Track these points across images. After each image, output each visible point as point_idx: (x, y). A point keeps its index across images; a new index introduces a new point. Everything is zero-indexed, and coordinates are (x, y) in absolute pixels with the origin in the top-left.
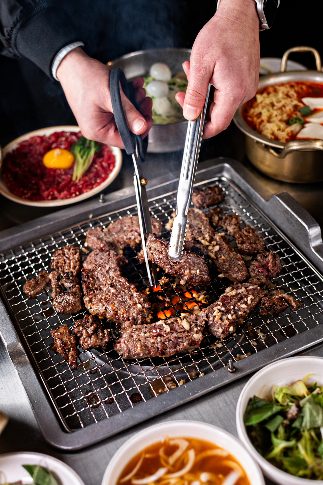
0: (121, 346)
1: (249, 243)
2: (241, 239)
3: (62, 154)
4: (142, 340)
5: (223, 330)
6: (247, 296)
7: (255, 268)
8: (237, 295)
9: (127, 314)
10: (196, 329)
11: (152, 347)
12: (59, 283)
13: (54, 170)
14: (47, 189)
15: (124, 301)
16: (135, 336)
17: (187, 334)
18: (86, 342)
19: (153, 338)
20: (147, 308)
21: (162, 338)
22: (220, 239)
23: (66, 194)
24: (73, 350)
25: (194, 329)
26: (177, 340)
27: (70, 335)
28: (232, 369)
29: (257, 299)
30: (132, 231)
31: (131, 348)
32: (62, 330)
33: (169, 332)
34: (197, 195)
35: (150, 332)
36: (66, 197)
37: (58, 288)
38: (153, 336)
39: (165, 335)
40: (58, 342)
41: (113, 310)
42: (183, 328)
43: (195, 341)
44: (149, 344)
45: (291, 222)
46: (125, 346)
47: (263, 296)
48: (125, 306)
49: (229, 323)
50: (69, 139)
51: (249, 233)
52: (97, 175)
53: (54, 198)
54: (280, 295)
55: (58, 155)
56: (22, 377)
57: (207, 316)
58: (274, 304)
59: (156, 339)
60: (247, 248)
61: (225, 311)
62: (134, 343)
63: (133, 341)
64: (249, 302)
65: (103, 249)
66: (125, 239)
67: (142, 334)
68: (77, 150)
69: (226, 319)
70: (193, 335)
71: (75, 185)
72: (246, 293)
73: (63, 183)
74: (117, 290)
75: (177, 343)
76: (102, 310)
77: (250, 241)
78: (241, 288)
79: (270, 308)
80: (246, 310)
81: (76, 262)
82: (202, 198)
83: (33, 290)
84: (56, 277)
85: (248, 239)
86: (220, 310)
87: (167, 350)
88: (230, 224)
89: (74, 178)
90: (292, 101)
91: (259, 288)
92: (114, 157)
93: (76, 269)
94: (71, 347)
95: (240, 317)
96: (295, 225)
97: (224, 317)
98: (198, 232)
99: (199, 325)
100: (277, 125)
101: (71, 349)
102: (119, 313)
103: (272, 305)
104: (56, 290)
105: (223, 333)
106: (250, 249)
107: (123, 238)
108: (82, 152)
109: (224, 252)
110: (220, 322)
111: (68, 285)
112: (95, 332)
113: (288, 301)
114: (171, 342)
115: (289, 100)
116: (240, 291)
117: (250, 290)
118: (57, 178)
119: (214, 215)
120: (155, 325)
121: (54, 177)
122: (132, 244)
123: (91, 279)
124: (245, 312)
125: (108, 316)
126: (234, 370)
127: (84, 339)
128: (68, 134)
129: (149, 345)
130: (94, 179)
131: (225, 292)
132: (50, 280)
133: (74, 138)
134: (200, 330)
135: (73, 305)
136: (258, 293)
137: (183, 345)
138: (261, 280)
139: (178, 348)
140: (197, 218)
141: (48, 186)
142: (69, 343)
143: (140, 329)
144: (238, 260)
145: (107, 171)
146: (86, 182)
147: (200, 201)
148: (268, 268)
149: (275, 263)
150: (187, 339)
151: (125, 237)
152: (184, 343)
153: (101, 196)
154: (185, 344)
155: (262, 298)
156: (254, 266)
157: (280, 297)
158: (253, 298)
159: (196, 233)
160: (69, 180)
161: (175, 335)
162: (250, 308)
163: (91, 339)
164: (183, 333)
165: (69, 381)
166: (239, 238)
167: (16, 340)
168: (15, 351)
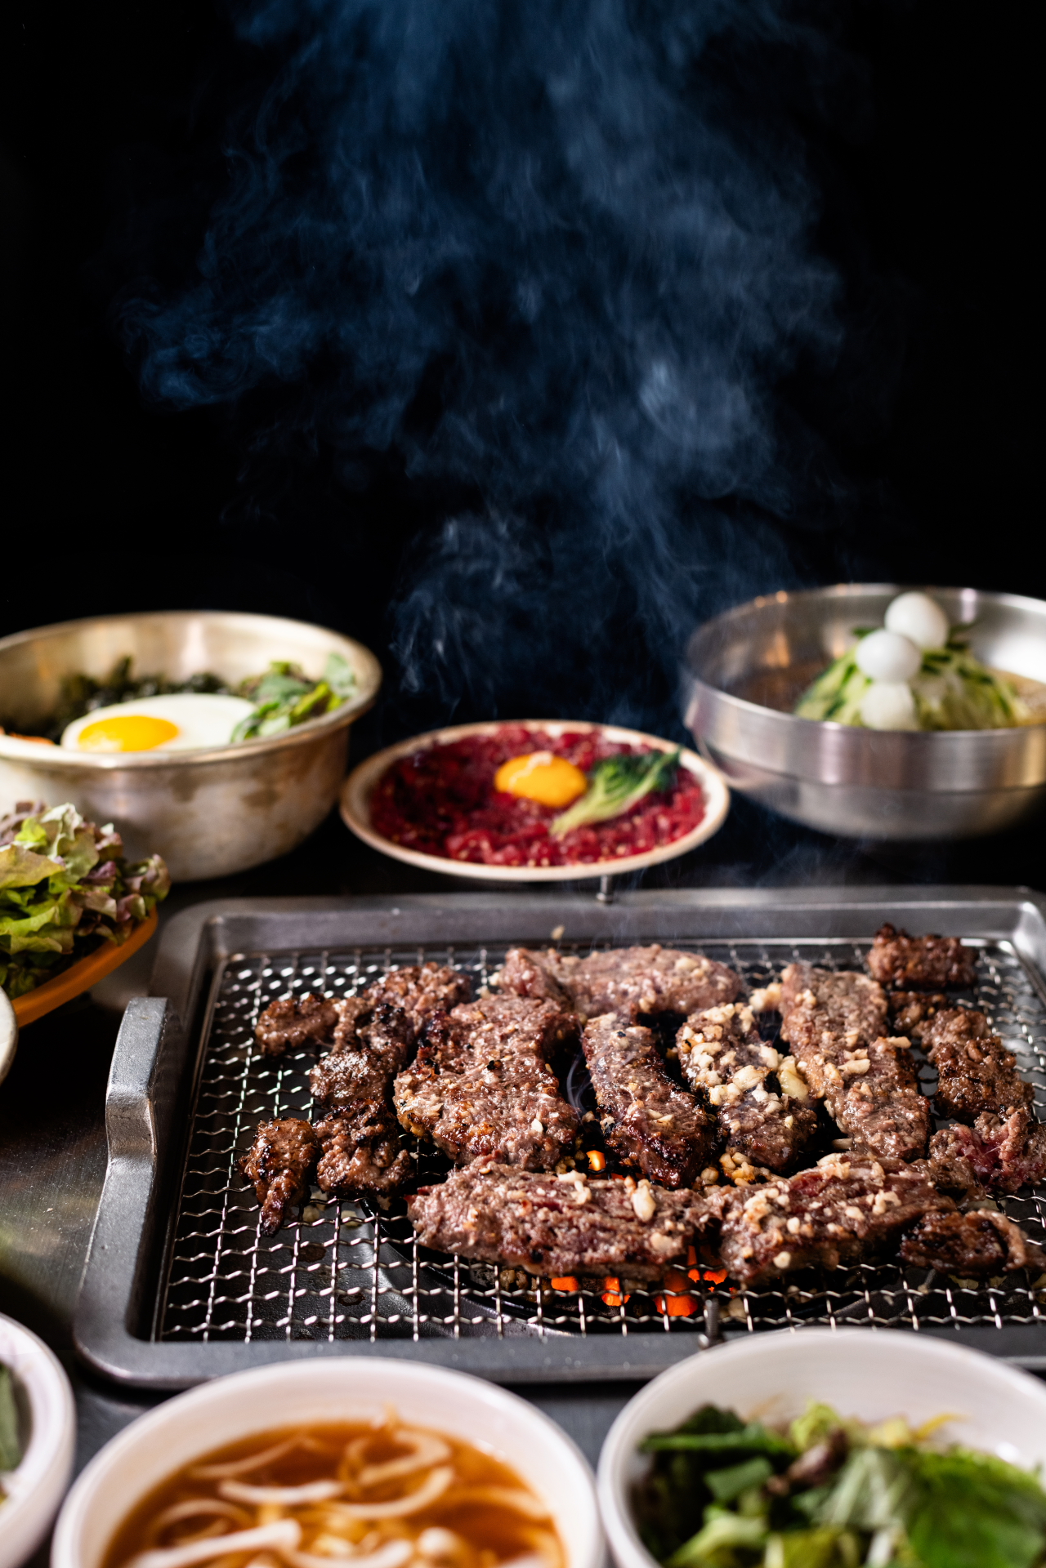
0: (424, 1203)
1: (969, 1078)
2: (950, 1063)
4: (492, 1204)
5: (755, 1252)
6: (878, 1192)
7: (952, 1139)
8: (850, 1180)
9: (493, 1139)
10: (668, 1224)
11: (512, 1228)
12: (359, 1031)
15: (502, 1108)
16: (478, 1189)
17: (633, 1228)
18: (334, 1167)
19: (527, 1207)
20: (559, 1142)
21: (552, 1215)
22: (887, 1050)
23: (510, 854)
24: (287, 1176)
25: (663, 1222)
26: (595, 1233)
27: (304, 1142)
28: (711, 1338)
29: (909, 1209)
30: (641, 975)
31: (447, 1215)
32: (291, 1127)
33: (580, 1206)
35: (527, 1191)
36: (507, 864)
37: (349, 1044)
38: (530, 1202)
39: (565, 1210)
40: (261, 1145)
41: (459, 1118)
42: (633, 1210)
43: (649, 1252)
44: (509, 1218)
46: (437, 1205)
47: (934, 1207)
48: (499, 1119)
49: (781, 1239)
51: (986, 1054)
52: (628, 839)
53: (476, 859)
54: (982, 1213)
55: (540, 767)
57: (726, 1208)
58: (955, 1235)
59: (534, 1212)
60: (957, 1093)
61: (787, 1208)
62: (467, 1203)
63: (467, 1198)
64: (877, 1208)
65: (528, 986)
66: (609, 991)
67: (501, 1189)
68: (604, 775)
69: (779, 1228)
70: (651, 1236)
71: (550, 844)
72: (880, 1184)
73: (520, 832)
74: (502, 1082)
75: (591, 1241)
76: (430, 1108)
77: (976, 1075)
78: (870, 1167)
79: (936, 1242)
80: (856, 1225)
81: (436, 1000)
82: (895, 953)
83: (277, 1030)
84: (356, 1012)
85: (974, 1070)
86: (770, 1201)
87: (552, 1249)
88: (943, 1029)
89: (554, 829)
91: (930, 1184)
92: (701, 816)
94: (285, 1168)
95: (826, 1239)
97: (775, 1222)
98: (831, 1022)
99: (687, 1220)
101: (286, 1172)
102: (472, 1128)
103: (949, 1238)
104: (342, 1048)
105: (750, 1260)
107: (605, 987)
108: (615, 782)
109: (876, 1080)
110: (754, 1228)
111: (379, 1042)
112: (369, 1144)
113: (1002, 1239)
114: (574, 1231)
116: (862, 1173)
117: (900, 1181)
118: (511, 820)
119: (914, 1005)
120: (552, 1180)
121: (506, 816)
123: (450, 1043)
124: (853, 1232)
125: (438, 1130)
127: (334, 1156)
129: (507, 1222)
130: (612, 843)
131: (815, 1165)
132: (337, 1016)
134: (681, 1233)
135: (358, 1085)
136: (919, 1195)
137: (607, 1251)
138: (951, 1174)
139: (589, 1255)
140: (852, 995)
142: (287, 1156)
143: (502, 1175)
144: (910, 1109)
145: (656, 836)
146: (585, 843)
147: (886, 961)
148: (996, 1154)
149: (1026, 1146)
150: (626, 1240)
151: (611, 985)
152: (612, 1245)
154: (613, 1250)
155: (928, 1211)
156: (948, 1134)
157: (983, 1220)
159: (825, 1022)
160: (540, 829)
161: (596, 1217)
162: (873, 1225)
163: (350, 1158)
164: (623, 1221)
165: (237, 1252)
166: (945, 1061)
167: (143, 1087)
168: (127, 1114)
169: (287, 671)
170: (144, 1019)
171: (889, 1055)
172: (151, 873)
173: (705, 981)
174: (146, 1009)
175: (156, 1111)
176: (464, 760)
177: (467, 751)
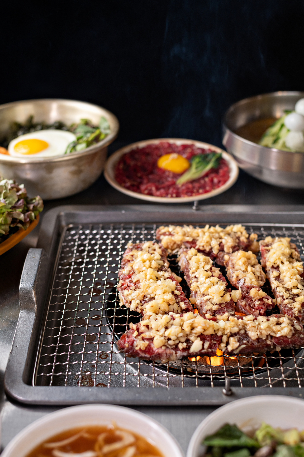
13: (163, 171)
23: (162, 192)
28: (227, 391)
36: (161, 196)
50: (195, 152)
52: (203, 187)
53: (150, 194)
55: (173, 159)
68: (195, 162)
71: (176, 188)
73: (166, 184)
89: (178, 182)
92: (228, 177)
108: (199, 164)
118: (163, 178)
128: (196, 148)
130: (197, 188)
133: (200, 151)
145: (213, 186)
146: (188, 188)
160: (173, 182)
165: (64, 345)
167: (32, 286)
168: (26, 295)
169: (87, 123)
170: (34, 258)
172: (37, 202)
174: (34, 254)
175: (37, 294)
176: (147, 154)
177: (148, 151)
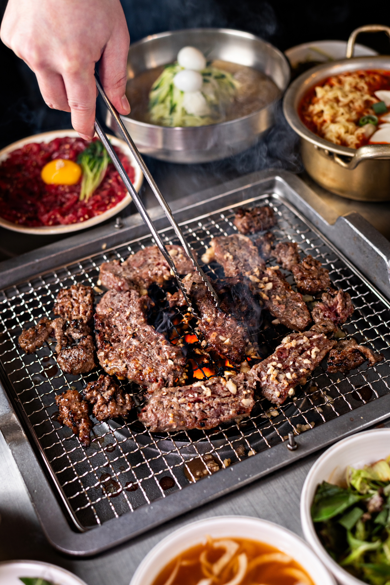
0: (147, 415)
1: (311, 279)
2: (300, 274)
3: (66, 166)
4: (175, 408)
5: (280, 393)
6: (310, 348)
7: (320, 311)
8: (297, 346)
9: (155, 373)
10: (245, 392)
11: (188, 416)
12: (66, 333)
13: (56, 187)
14: (47, 212)
15: (150, 357)
16: (166, 403)
17: (233, 400)
18: (102, 411)
19: (189, 405)
20: (181, 365)
21: (201, 405)
22: (273, 274)
23: (71, 218)
24: (84, 422)
25: (242, 392)
26: (221, 407)
27: (80, 402)
28: (292, 446)
29: (324, 352)
30: (159, 264)
31: (160, 419)
32: (70, 395)
33: (209, 397)
34: (241, 218)
35: (185, 397)
36: (72, 222)
37: (64, 339)
38: (189, 402)
39: (204, 401)
40: (65, 411)
41: (137, 369)
42: (228, 391)
43: (244, 408)
44: (185, 412)
45: (364, 252)
46: (153, 415)
47: (331, 347)
48: (152, 363)
49: (288, 384)
50: (75, 147)
51: (311, 265)
52: (112, 193)
53: (56, 223)
54: (353, 347)
56: (17, 459)
57: (259, 375)
58: (346, 358)
59: (193, 406)
60: (308, 286)
61: (282, 368)
62: (165, 411)
63: (163, 408)
64: (313, 356)
65: (122, 288)
66: (150, 275)
67: (175, 400)
68: (85, 161)
69: (284, 379)
70: (241, 400)
71: (84, 206)
72: (309, 345)
73: (68, 204)
74: (141, 343)
75: (221, 412)
76: (122, 368)
77: (313, 277)
78: (302, 338)
79: (340, 363)
80: (309, 366)
81: (87, 305)
82: (248, 221)
83: (31, 343)
84: (61, 326)
85: (310, 274)
86: (275, 367)
87: (207, 420)
88: (285, 254)
89: (82, 197)
90: (362, 96)
91: (325, 337)
93: (87, 314)
94: (81, 418)
95: (302, 376)
96: (370, 256)
97: (282, 377)
98: (244, 265)
99: (249, 387)
100: (344, 126)
101: (83, 420)
102: (143, 373)
103: (344, 360)
104: (61, 342)
105: (280, 397)
106: (313, 286)
107: (147, 274)
108: (92, 164)
109: (279, 291)
110: (276, 382)
111: (76, 335)
112: (113, 397)
113: (363, 354)
114: (213, 409)
115: (358, 93)
116: (301, 342)
117: (315, 340)
118: (60, 197)
119: (265, 243)
120: (191, 388)
121: (56, 196)
122: (159, 281)
123: (107, 328)
124: (308, 369)
125: (130, 376)
126: (296, 446)
127: (99, 407)
128: (73, 141)
129: (185, 414)
130: (107, 198)
131: (281, 343)
132: (53, 330)
133: (81, 145)
134: (250, 394)
135: (83, 363)
136: (324, 344)
137: (229, 414)
138: (328, 327)
139: (222, 417)
140: (243, 247)
141: (48, 208)
142: (79, 412)
143: (172, 393)
144: (298, 301)
146: (97, 202)
147: (245, 225)
148: (336, 311)
149: (346, 305)
150: (234, 406)
151: (149, 272)
152: (229, 410)
153: (118, 220)
154: (231, 412)
155: (330, 350)
156: (318, 309)
157: (354, 349)
158: (318, 350)
159: (242, 267)
160: (75, 199)
161: (218, 400)
162: (315, 364)
163: (108, 406)
164: (228, 398)
165: (80, 462)
166: (298, 273)
167: (9, 410)
171: (274, 275)
173: (185, 259)
